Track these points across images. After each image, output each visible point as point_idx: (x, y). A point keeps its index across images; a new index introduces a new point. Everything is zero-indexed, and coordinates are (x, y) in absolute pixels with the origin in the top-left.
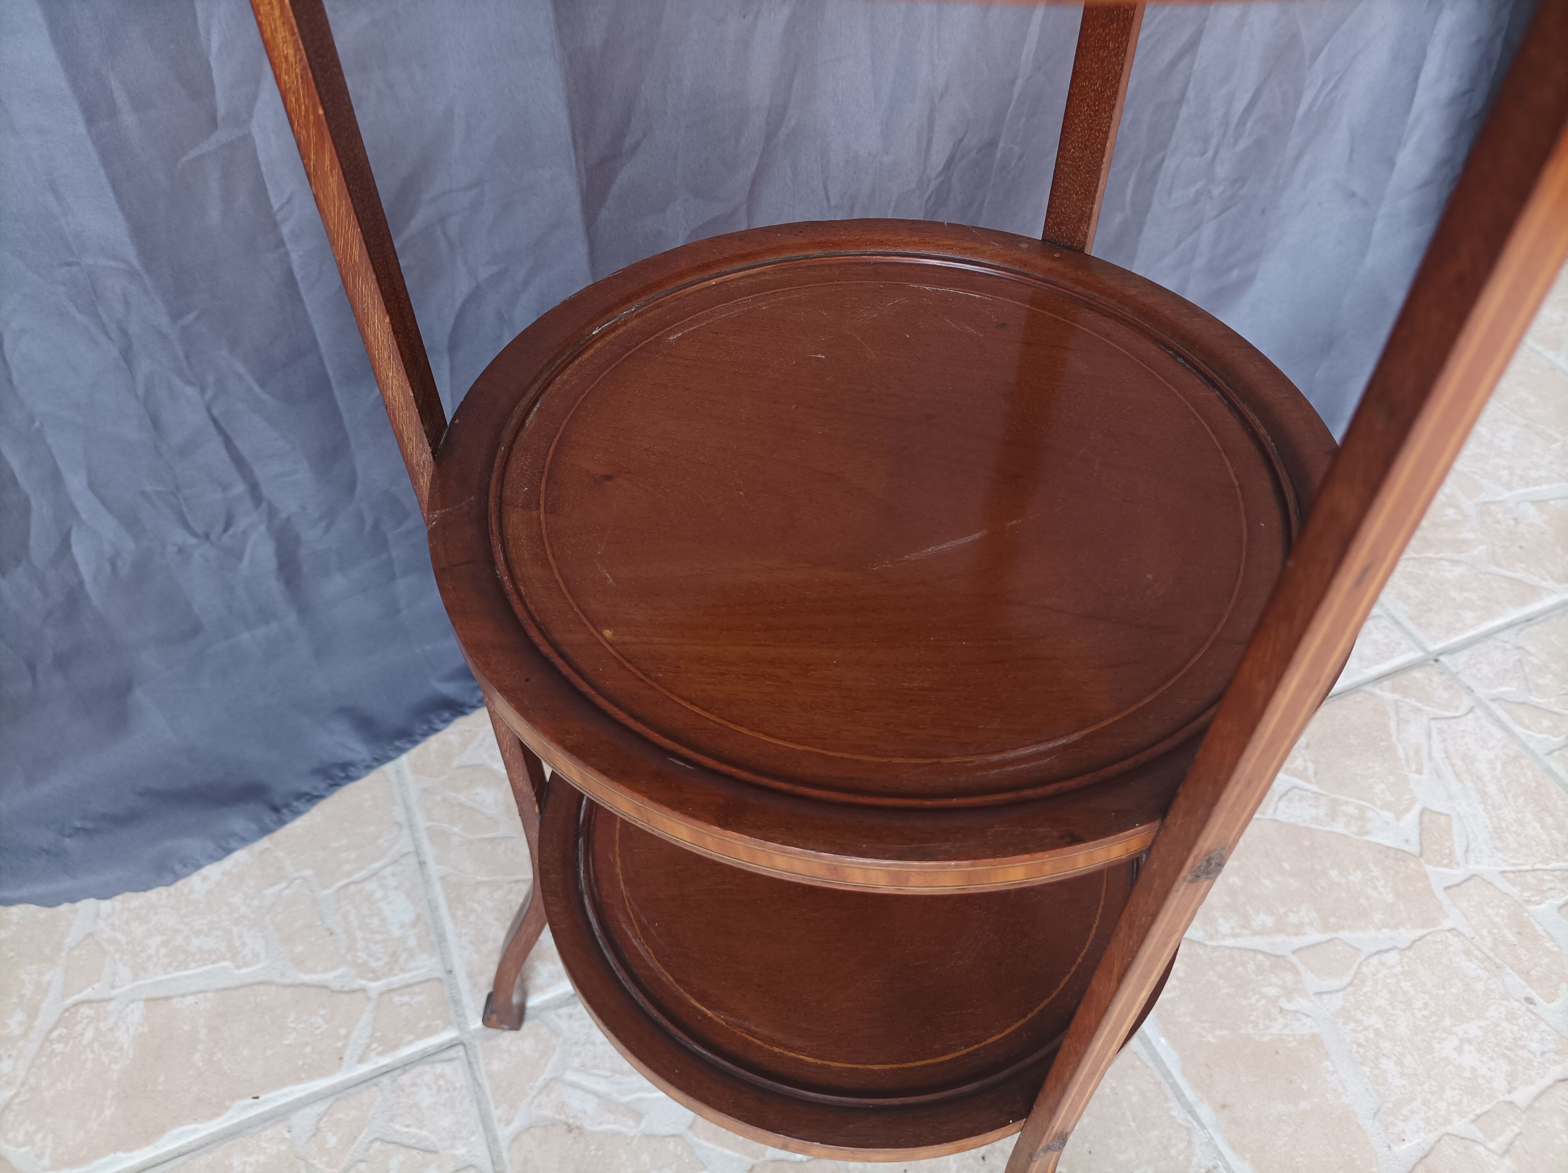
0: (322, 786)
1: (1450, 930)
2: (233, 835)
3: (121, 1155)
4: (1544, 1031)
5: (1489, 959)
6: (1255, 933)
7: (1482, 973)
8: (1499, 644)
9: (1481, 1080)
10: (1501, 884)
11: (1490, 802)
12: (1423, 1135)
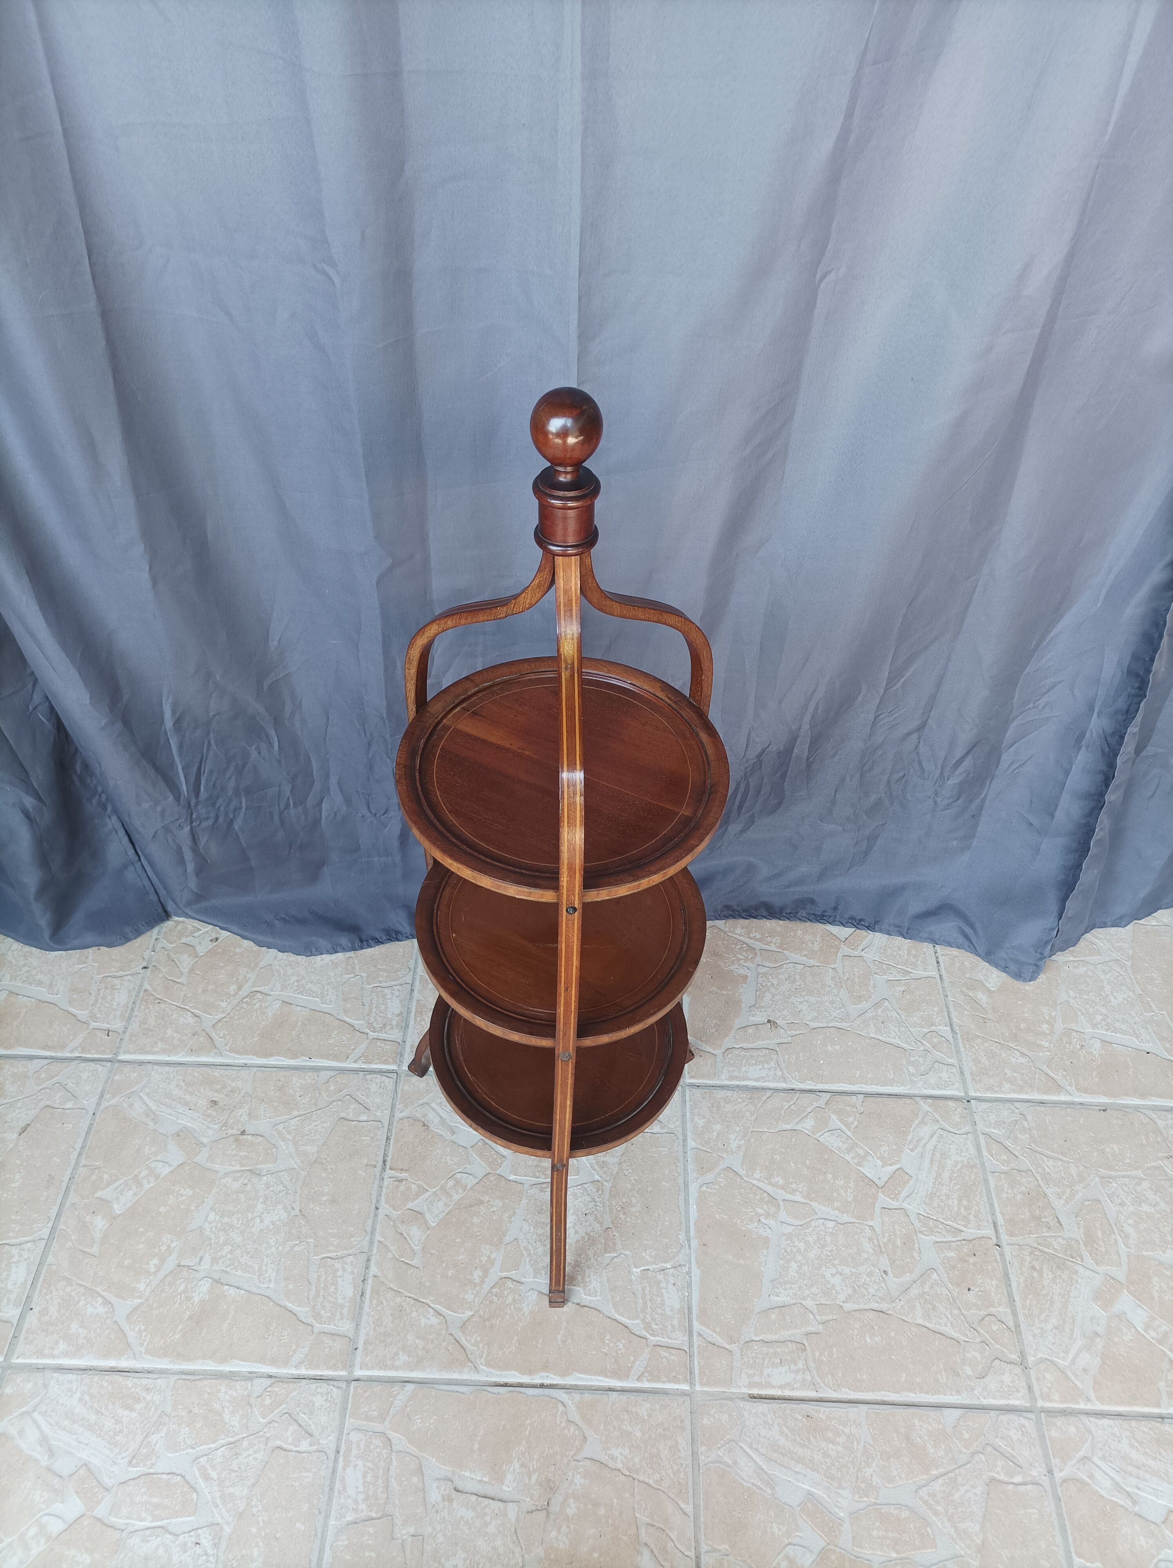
0: (384, 938)
1: (869, 1226)
2: (341, 945)
3: (255, 1057)
4: (882, 1288)
5: (880, 1247)
6: (770, 1184)
7: (871, 1250)
8: (1012, 1107)
9: (834, 1291)
10: (914, 1219)
11: (940, 1180)
12: (788, 1298)
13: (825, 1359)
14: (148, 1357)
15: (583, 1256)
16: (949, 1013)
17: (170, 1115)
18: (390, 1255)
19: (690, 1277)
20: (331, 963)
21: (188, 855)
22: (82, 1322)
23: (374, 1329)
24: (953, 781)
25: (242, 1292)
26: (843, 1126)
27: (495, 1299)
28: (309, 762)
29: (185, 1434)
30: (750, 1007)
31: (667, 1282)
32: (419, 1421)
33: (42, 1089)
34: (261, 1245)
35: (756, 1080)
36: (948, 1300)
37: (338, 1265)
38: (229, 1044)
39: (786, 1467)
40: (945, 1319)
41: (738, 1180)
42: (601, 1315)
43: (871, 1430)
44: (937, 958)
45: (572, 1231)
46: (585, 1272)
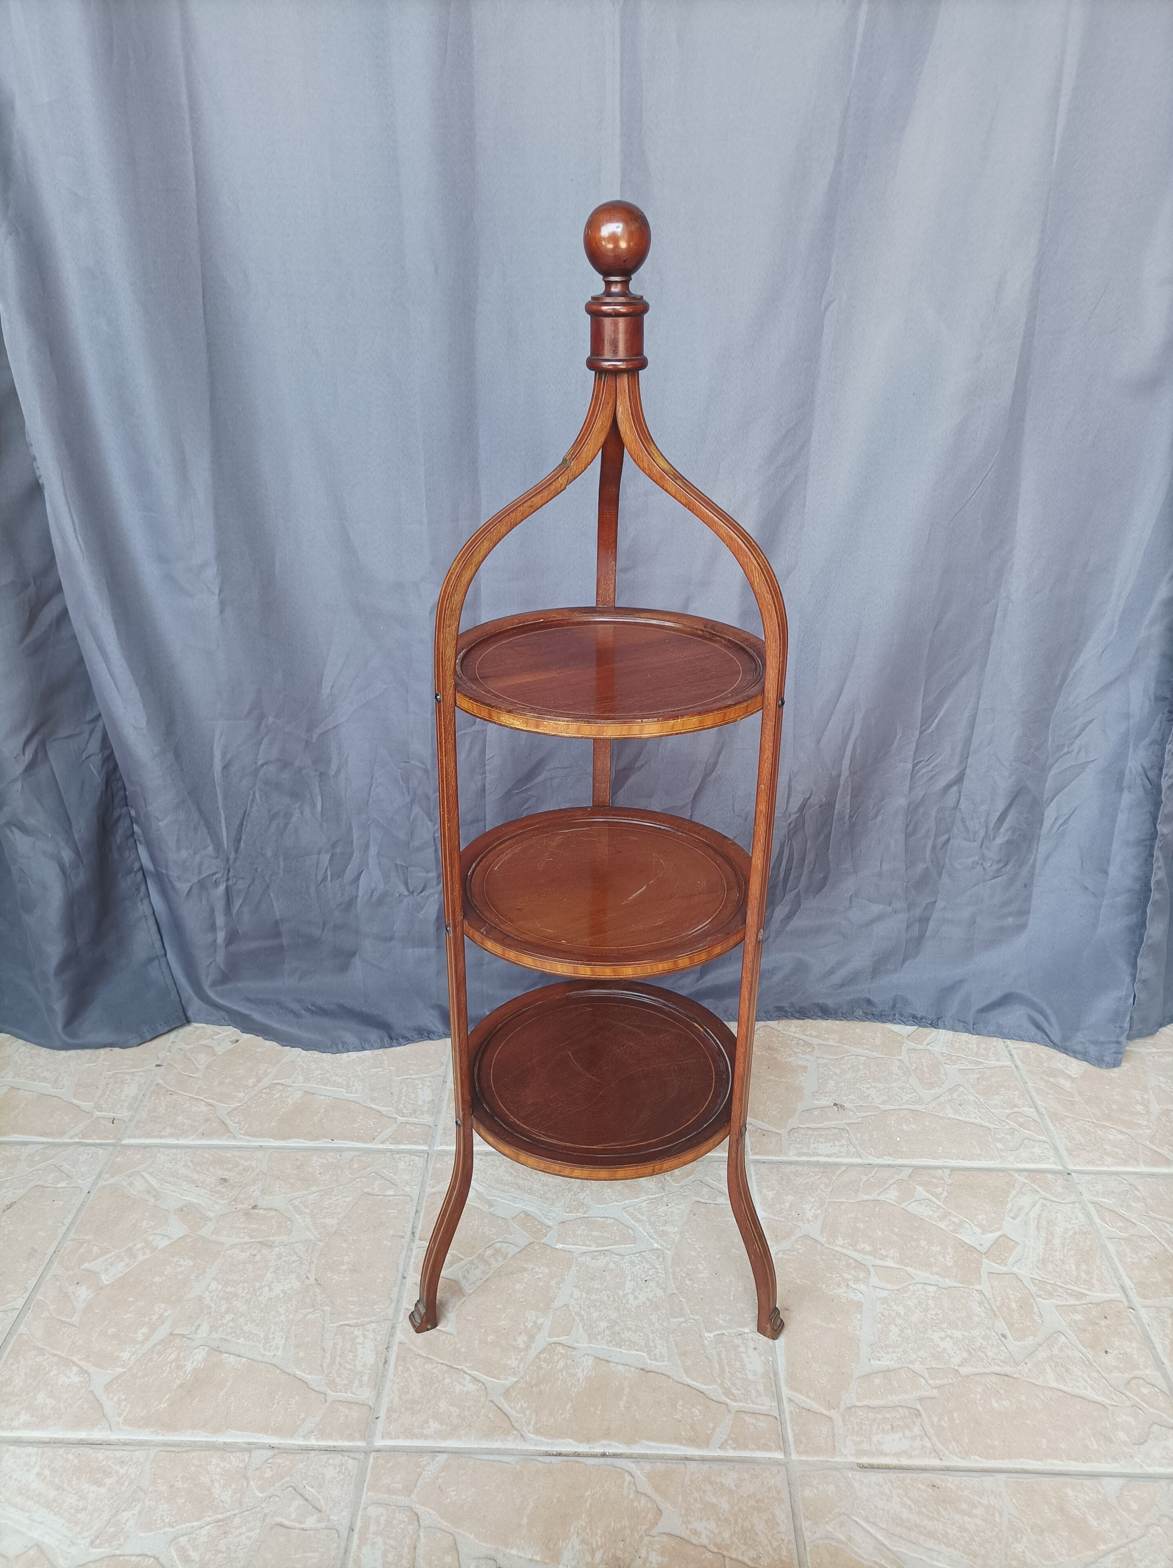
0: (416, 1037)
1: (977, 1290)
2: (369, 1041)
3: (272, 1140)
4: (1003, 1351)
5: (992, 1310)
6: (856, 1250)
7: (983, 1314)
8: (1119, 1179)
9: (946, 1355)
10: (1027, 1282)
11: (1051, 1246)
12: (893, 1362)
13: (945, 1425)
14: (126, 1428)
15: (645, 1321)
16: (1031, 1097)
17: (174, 1191)
20: (358, 1060)
21: (220, 920)
22: (51, 1392)
23: (400, 1397)
24: (1000, 841)
25: (244, 1360)
26: (931, 1197)
27: (544, 1365)
28: (350, 828)
29: (163, 1511)
30: (813, 1093)
31: (746, 1346)
32: (452, 1493)
33: (34, 1171)
34: (268, 1313)
35: (828, 1156)
36: (1083, 1362)
37: (357, 1332)
38: (245, 1129)
39: (914, 1543)
40: (1084, 1382)
41: (818, 1247)
42: (671, 1380)
43: (1014, 1501)
44: (1009, 1051)
45: (631, 1297)
46: (648, 1336)
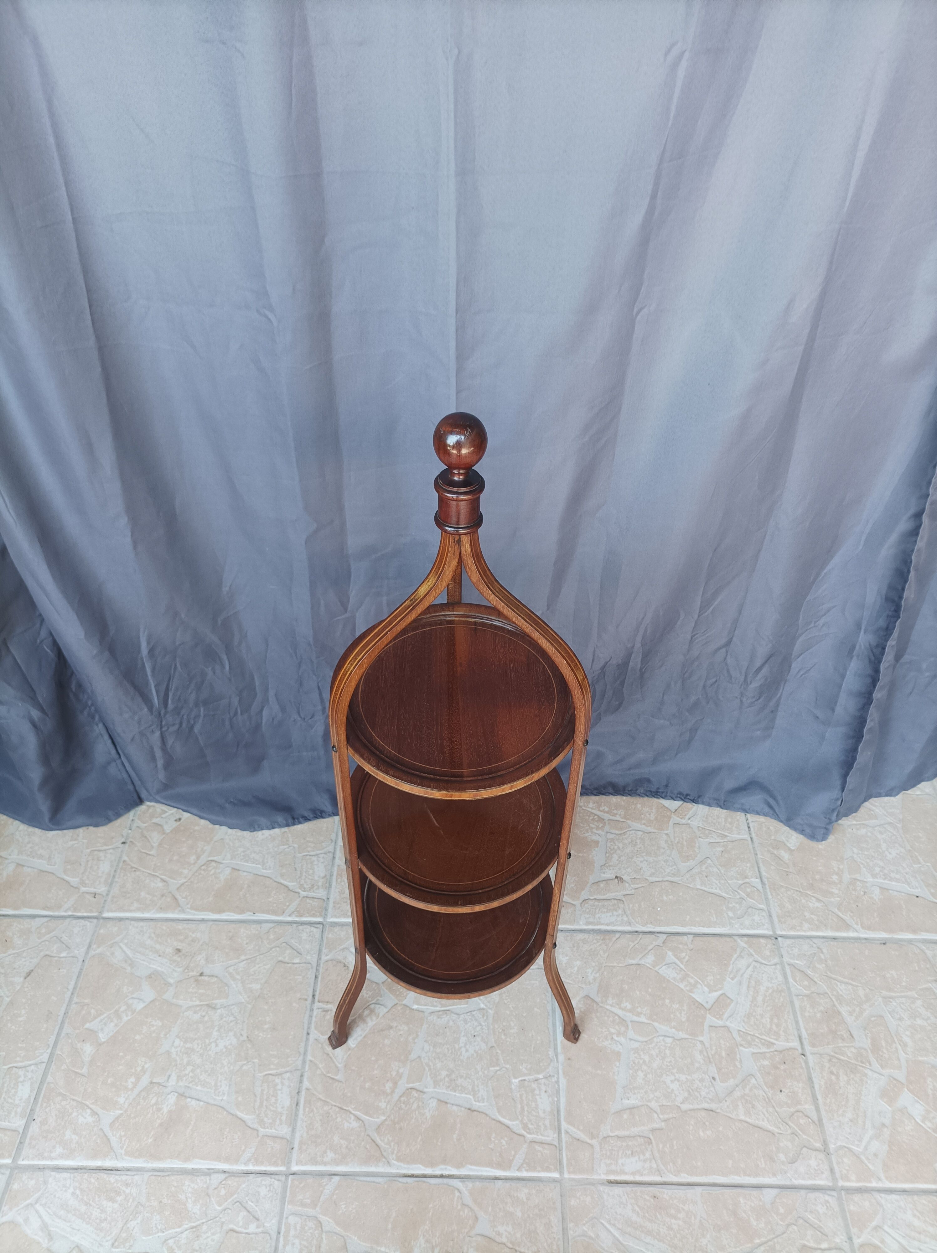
0: (312, 816)
1: (700, 1041)
2: (277, 822)
3: (210, 914)
4: (712, 1091)
5: (709, 1058)
6: (620, 1008)
7: (702, 1061)
8: (811, 943)
9: (673, 1095)
10: (735, 1034)
11: (755, 1003)
12: (637, 1101)
13: (667, 1150)
14: (127, 1158)
15: (473, 1070)
16: (758, 867)
17: (144, 961)
18: (318, 1072)
19: (559, 1086)
20: (270, 837)
21: (158, 753)
22: (75, 1130)
23: (307, 1132)
24: (755, 685)
25: (202, 1103)
26: (677, 961)
27: (403, 1106)
28: (253, 679)
29: (156, 1220)
30: (601, 866)
31: (540, 1090)
32: (343, 1206)
33: (43, 942)
34: (216, 1065)
35: (607, 925)
36: (765, 1100)
37: (277, 1080)
38: (190, 903)
39: (638, 1239)
40: (763, 1115)
41: (595, 1005)
42: (488, 1118)
43: (705, 1207)
44: (748, 824)
45: (463, 1050)
46: (474, 1082)
